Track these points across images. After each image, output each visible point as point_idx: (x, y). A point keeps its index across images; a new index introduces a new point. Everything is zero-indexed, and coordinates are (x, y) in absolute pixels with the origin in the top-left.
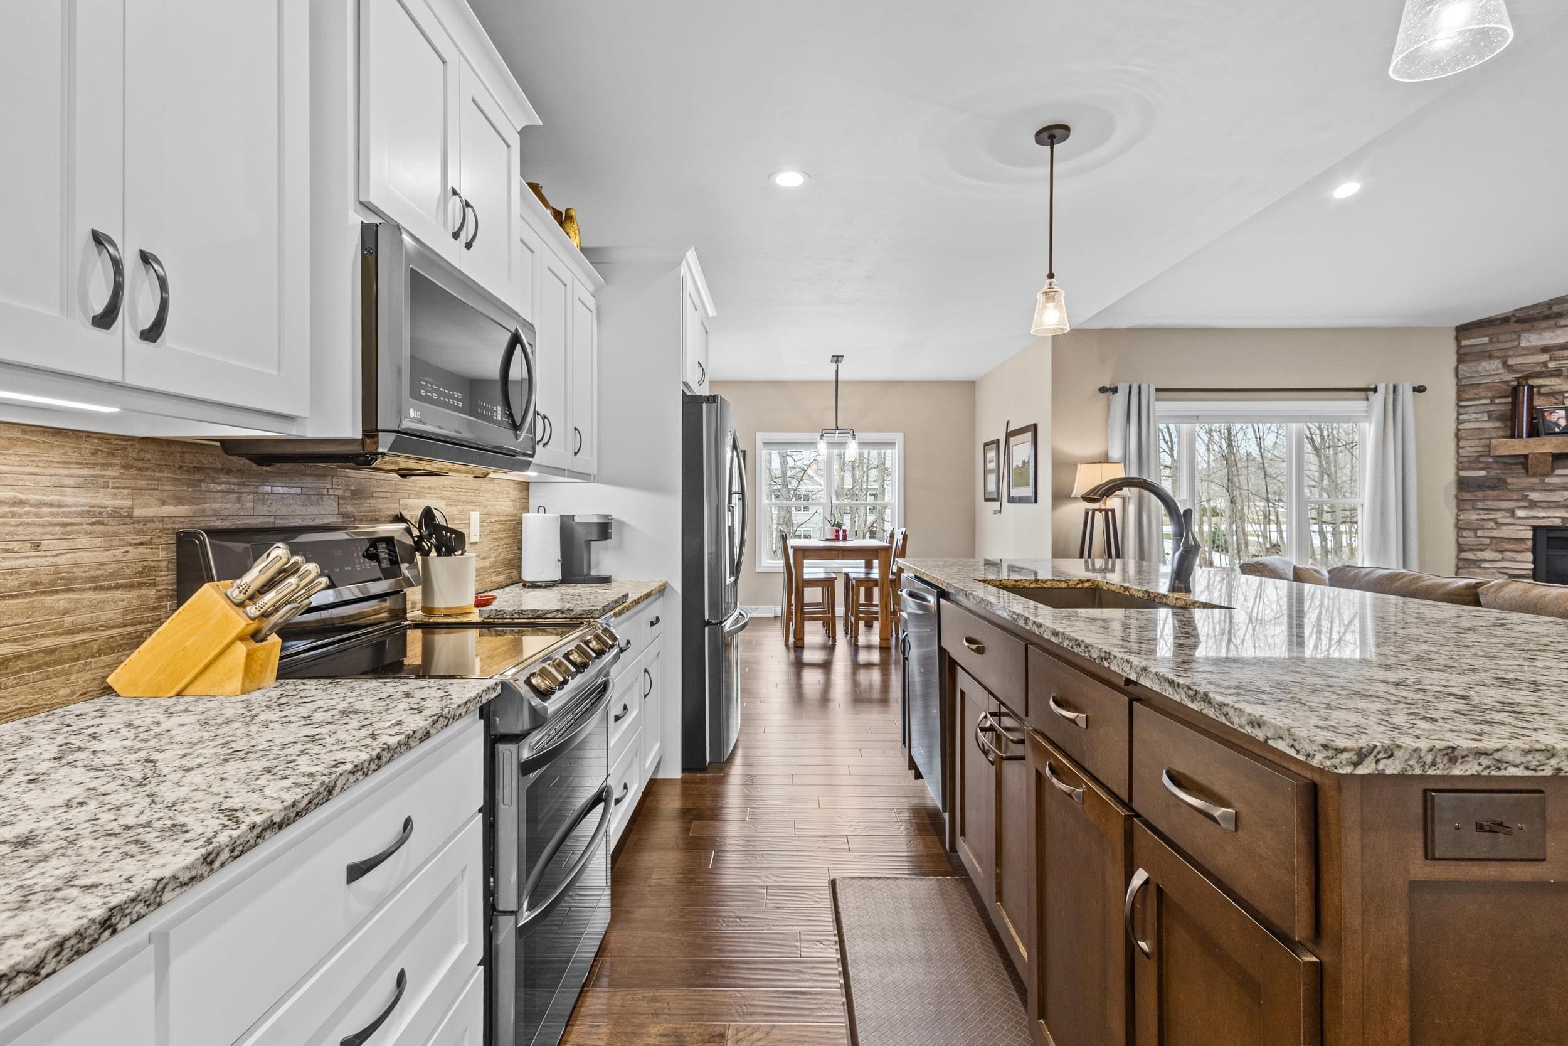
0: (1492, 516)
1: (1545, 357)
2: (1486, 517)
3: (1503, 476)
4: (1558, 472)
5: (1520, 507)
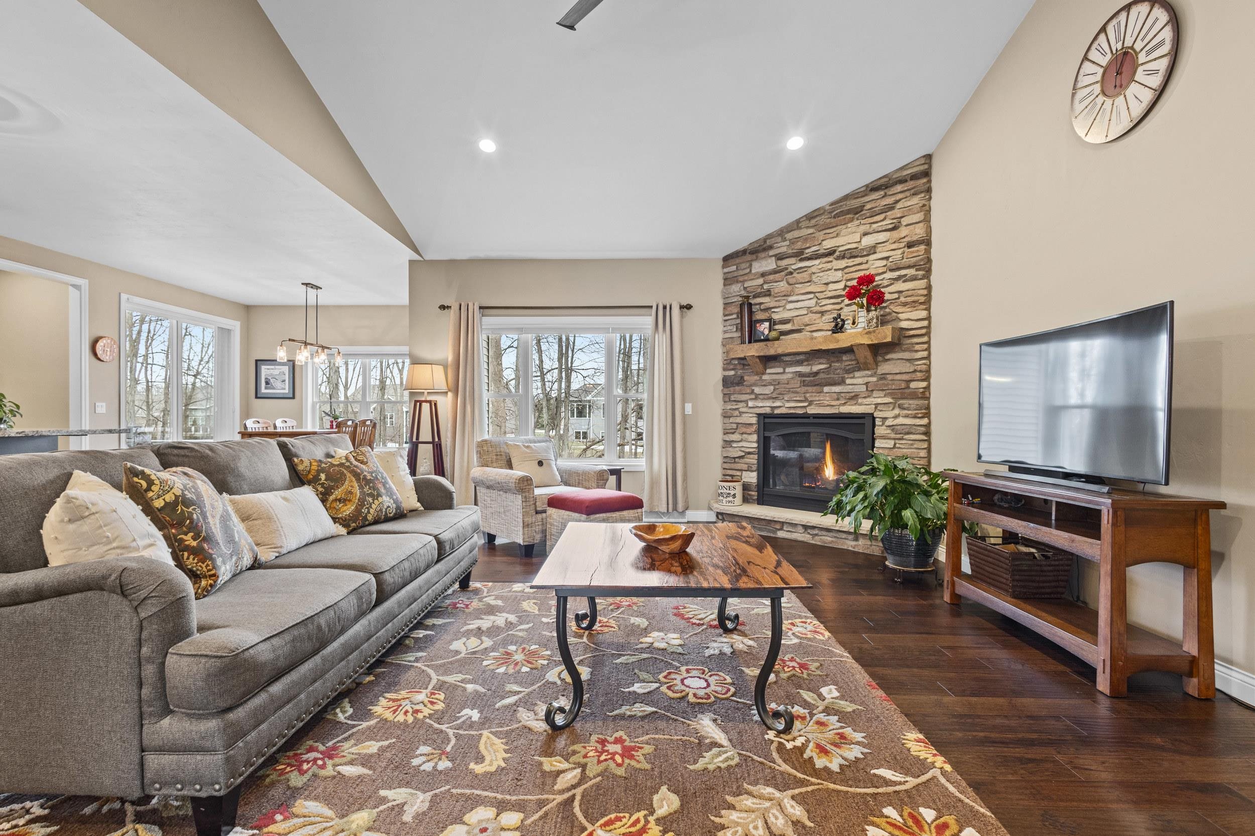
0: (737, 407)
1: (762, 281)
2: (734, 407)
3: (743, 375)
4: (768, 371)
5: (751, 399)
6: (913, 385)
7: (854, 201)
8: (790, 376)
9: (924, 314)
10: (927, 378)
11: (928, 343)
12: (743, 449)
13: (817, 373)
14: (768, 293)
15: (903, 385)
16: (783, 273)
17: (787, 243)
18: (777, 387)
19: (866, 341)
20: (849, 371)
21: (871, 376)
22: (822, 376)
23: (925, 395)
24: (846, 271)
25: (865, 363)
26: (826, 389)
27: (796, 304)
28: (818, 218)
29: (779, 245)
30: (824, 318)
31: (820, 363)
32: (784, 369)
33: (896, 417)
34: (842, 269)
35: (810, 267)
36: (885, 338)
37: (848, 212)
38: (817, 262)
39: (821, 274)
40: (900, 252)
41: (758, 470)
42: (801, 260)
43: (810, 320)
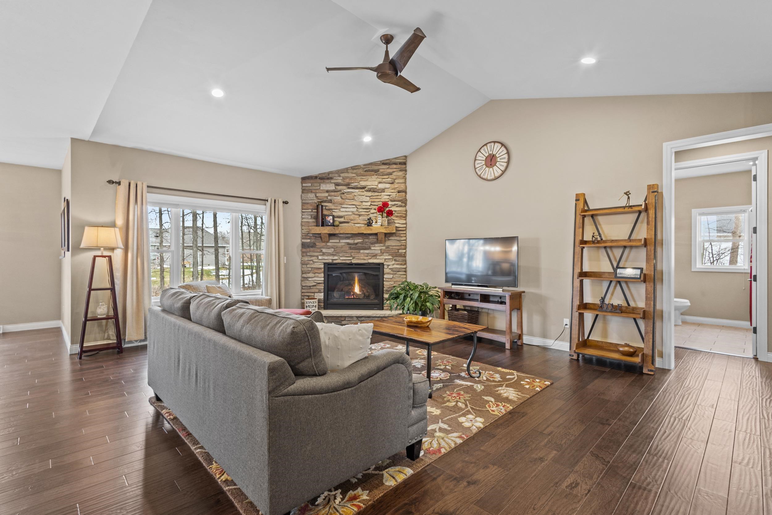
0: (311, 259)
1: (327, 194)
2: (310, 259)
3: (315, 242)
4: (331, 241)
5: (320, 255)
6: (400, 251)
7: (375, 167)
8: (343, 244)
9: (404, 222)
10: (405, 249)
11: (406, 234)
12: (316, 281)
13: (357, 244)
14: (330, 201)
15: (397, 251)
16: (339, 193)
17: (341, 178)
18: (336, 249)
19: (384, 231)
20: (372, 244)
21: (383, 246)
22: (359, 245)
23: (404, 256)
24: (371, 197)
25: (381, 241)
26: (362, 251)
27: (346, 209)
28: (358, 170)
29: (337, 178)
30: (360, 218)
31: (359, 239)
32: (340, 240)
33: (393, 265)
34: (369, 197)
35: (353, 192)
36: (393, 231)
37: (372, 171)
38: (357, 191)
39: (360, 197)
40: (395, 194)
41: (324, 292)
42: (349, 188)
43: (354, 218)
